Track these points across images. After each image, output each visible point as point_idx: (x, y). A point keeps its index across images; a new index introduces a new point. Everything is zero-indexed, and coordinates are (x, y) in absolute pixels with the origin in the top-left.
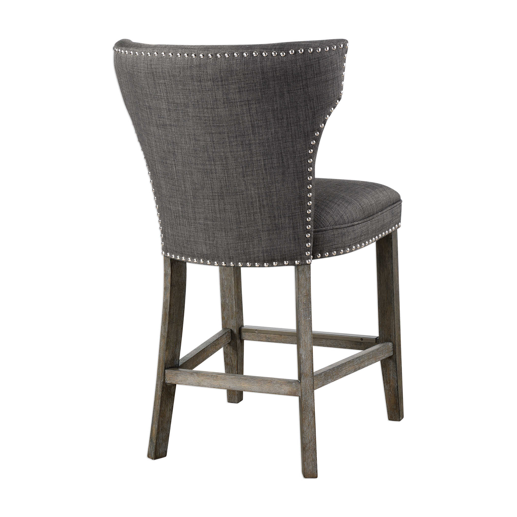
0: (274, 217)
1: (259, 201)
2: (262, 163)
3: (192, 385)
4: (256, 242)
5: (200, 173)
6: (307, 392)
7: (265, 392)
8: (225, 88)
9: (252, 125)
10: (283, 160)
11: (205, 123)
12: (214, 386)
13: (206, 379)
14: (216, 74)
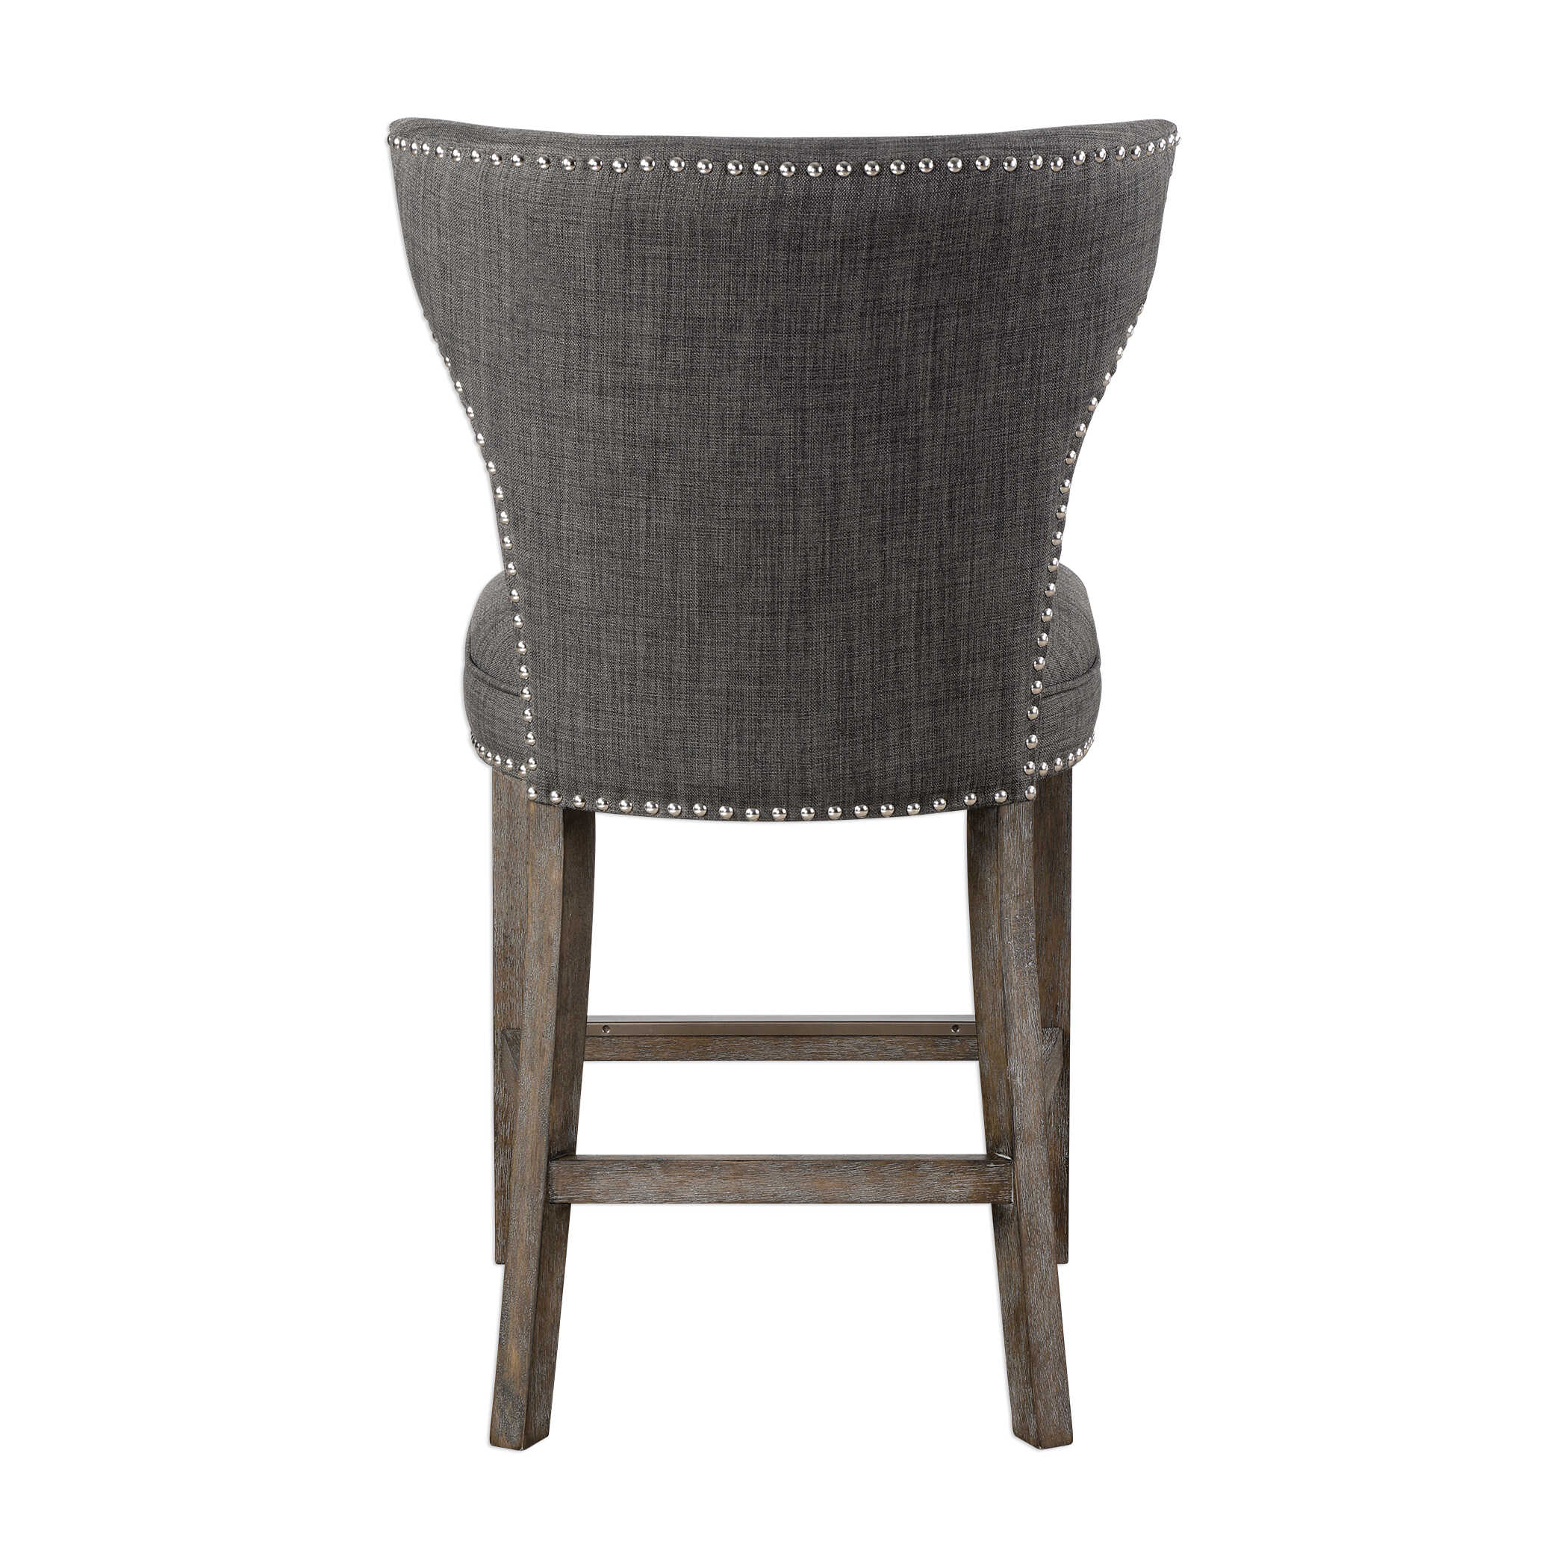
0: (956, 659)
1: (919, 613)
2: (946, 497)
3: (645, 1200)
4: (893, 738)
5: (741, 533)
6: (1034, 1187)
7: (893, 1200)
8: (878, 269)
9: (933, 380)
10: (1002, 485)
11: (786, 378)
12: (721, 1198)
13: (694, 1178)
14: (858, 225)
